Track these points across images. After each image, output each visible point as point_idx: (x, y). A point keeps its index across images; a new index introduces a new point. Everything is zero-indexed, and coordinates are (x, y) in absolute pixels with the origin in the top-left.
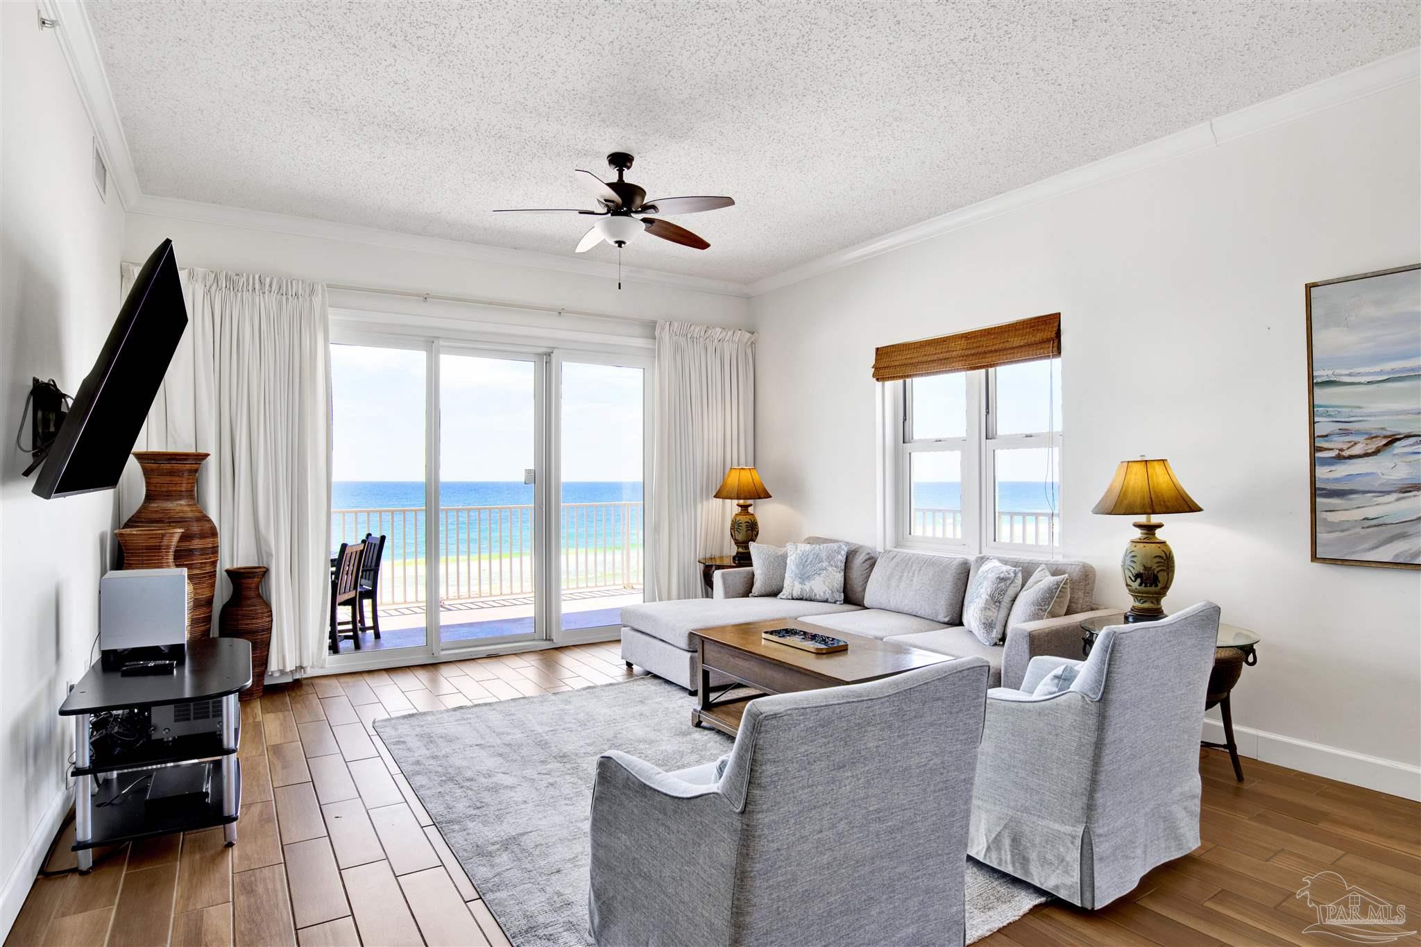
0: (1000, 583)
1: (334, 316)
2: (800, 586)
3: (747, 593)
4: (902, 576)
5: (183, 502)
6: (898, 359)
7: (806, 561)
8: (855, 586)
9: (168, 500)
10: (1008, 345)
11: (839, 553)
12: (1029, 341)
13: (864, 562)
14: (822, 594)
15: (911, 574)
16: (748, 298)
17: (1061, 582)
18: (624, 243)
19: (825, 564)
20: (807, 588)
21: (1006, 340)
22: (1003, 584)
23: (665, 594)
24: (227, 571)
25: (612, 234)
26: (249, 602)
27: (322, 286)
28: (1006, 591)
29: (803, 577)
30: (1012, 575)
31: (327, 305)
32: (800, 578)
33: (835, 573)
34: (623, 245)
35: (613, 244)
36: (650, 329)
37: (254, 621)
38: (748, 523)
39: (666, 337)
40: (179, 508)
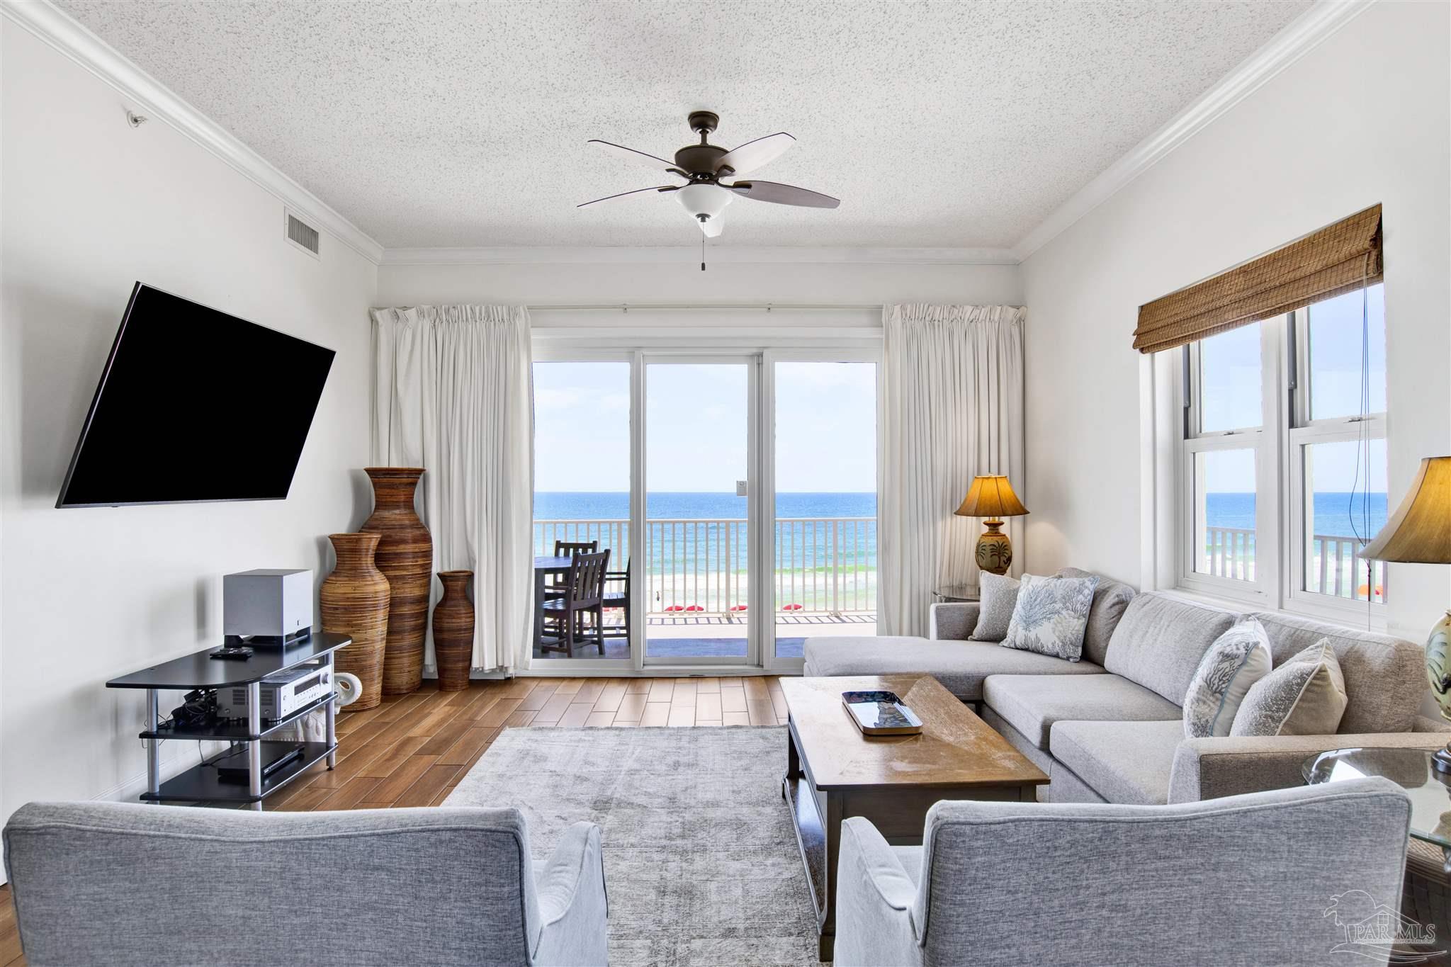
0: (1222, 661)
1: (536, 336)
2: (1024, 631)
3: (965, 635)
4: (1147, 632)
5: (397, 511)
6: (1163, 318)
7: (1035, 600)
8: (1098, 640)
9: (385, 509)
10: (1298, 274)
11: (1080, 592)
12: (1330, 261)
13: (1111, 607)
14: (1050, 646)
15: (1156, 631)
16: (1017, 265)
17: (1308, 675)
18: (708, 216)
19: (1058, 606)
20: (1032, 635)
21: (1297, 266)
22: (1226, 664)
23: (895, 626)
24: (439, 574)
25: (691, 207)
26: (452, 603)
27: (524, 309)
28: (1233, 676)
29: (1029, 622)
30: (1243, 651)
31: (530, 326)
32: (1025, 621)
33: (1071, 619)
34: (707, 219)
35: (696, 218)
36: (876, 313)
37: (454, 620)
38: (994, 545)
39: (897, 323)
40: (393, 516)
